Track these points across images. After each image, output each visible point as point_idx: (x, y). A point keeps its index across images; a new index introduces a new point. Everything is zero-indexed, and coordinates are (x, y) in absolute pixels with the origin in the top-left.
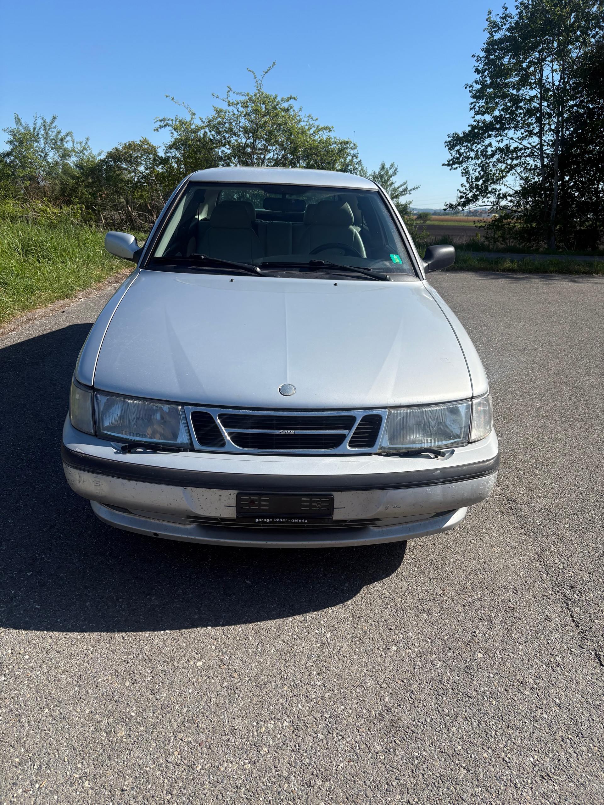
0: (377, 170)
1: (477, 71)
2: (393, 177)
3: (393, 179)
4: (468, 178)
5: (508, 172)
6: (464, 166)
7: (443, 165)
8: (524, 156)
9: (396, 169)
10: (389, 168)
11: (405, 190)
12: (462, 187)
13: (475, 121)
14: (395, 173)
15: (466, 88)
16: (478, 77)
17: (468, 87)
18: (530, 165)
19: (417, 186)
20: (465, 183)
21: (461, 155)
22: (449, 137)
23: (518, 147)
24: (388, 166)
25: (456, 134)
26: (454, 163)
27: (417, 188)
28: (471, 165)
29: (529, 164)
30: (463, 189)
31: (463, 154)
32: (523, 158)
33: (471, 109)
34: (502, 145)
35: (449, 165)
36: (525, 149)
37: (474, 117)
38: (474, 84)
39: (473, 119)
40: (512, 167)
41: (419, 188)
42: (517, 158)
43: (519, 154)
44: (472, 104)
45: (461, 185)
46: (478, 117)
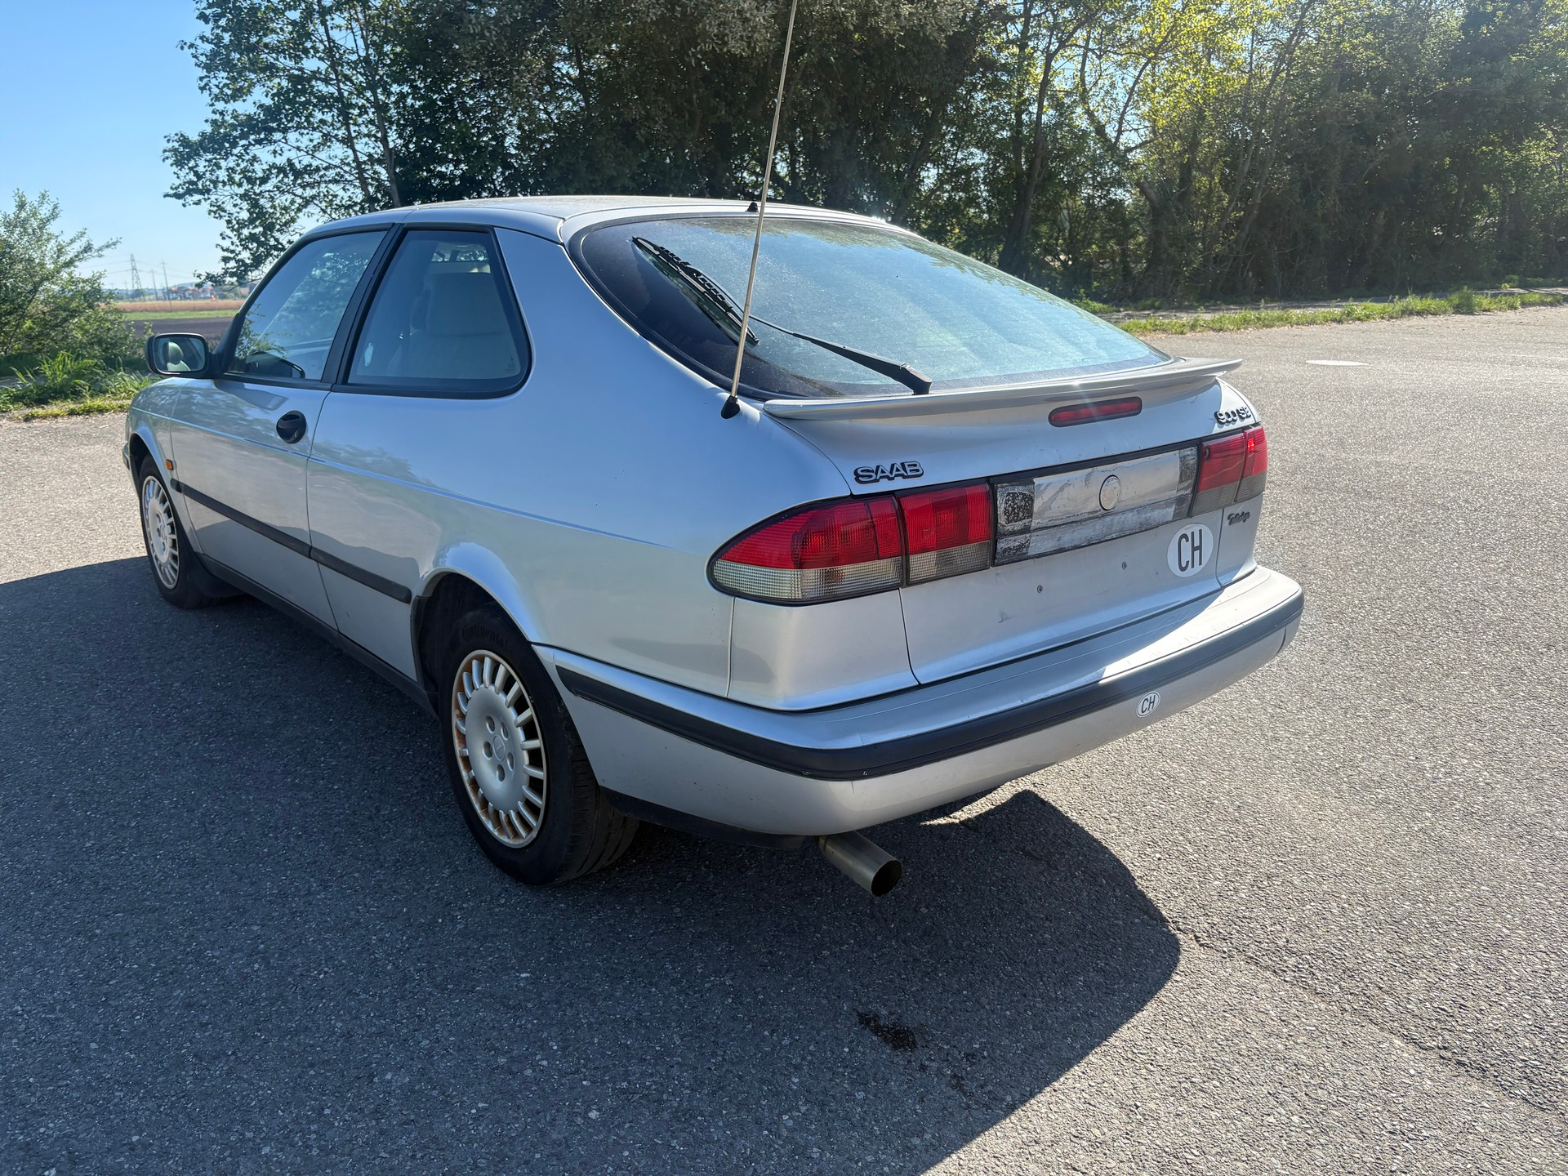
0: (11, 210)
1: (203, 17)
2: (52, 221)
3: (53, 228)
4: (229, 222)
5: (299, 210)
6: (213, 198)
7: (167, 195)
8: (325, 182)
9: (56, 207)
10: (36, 204)
11: (88, 249)
12: (224, 238)
13: (214, 112)
14: (54, 215)
15: (182, 48)
16: (207, 29)
17: (186, 47)
18: (339, 198)
19: (114, 240)
20: (228, 232)
21: (199, 176)
22: (168, 141)
23: (310, 165)
24: (32, 198)
25: (182, 135)
26: (189, 192)
27: (114, 244)
28: (225, 195)
29: (336, 196)
30: (226, 244)
31: (204, 174)
32: (323, 185)
33: (202, 89)
34: (281, 161)
35: (178, 196)
36: (326, 169)
37: (212, 105)
38: (199, 42)
39: (212, 108)
40: (307, 202)
41: (118, 244)
42: (311, 185)
43: (316, 177)
44: (201, 79)
45: (221, 235)
46: (220, 105)
